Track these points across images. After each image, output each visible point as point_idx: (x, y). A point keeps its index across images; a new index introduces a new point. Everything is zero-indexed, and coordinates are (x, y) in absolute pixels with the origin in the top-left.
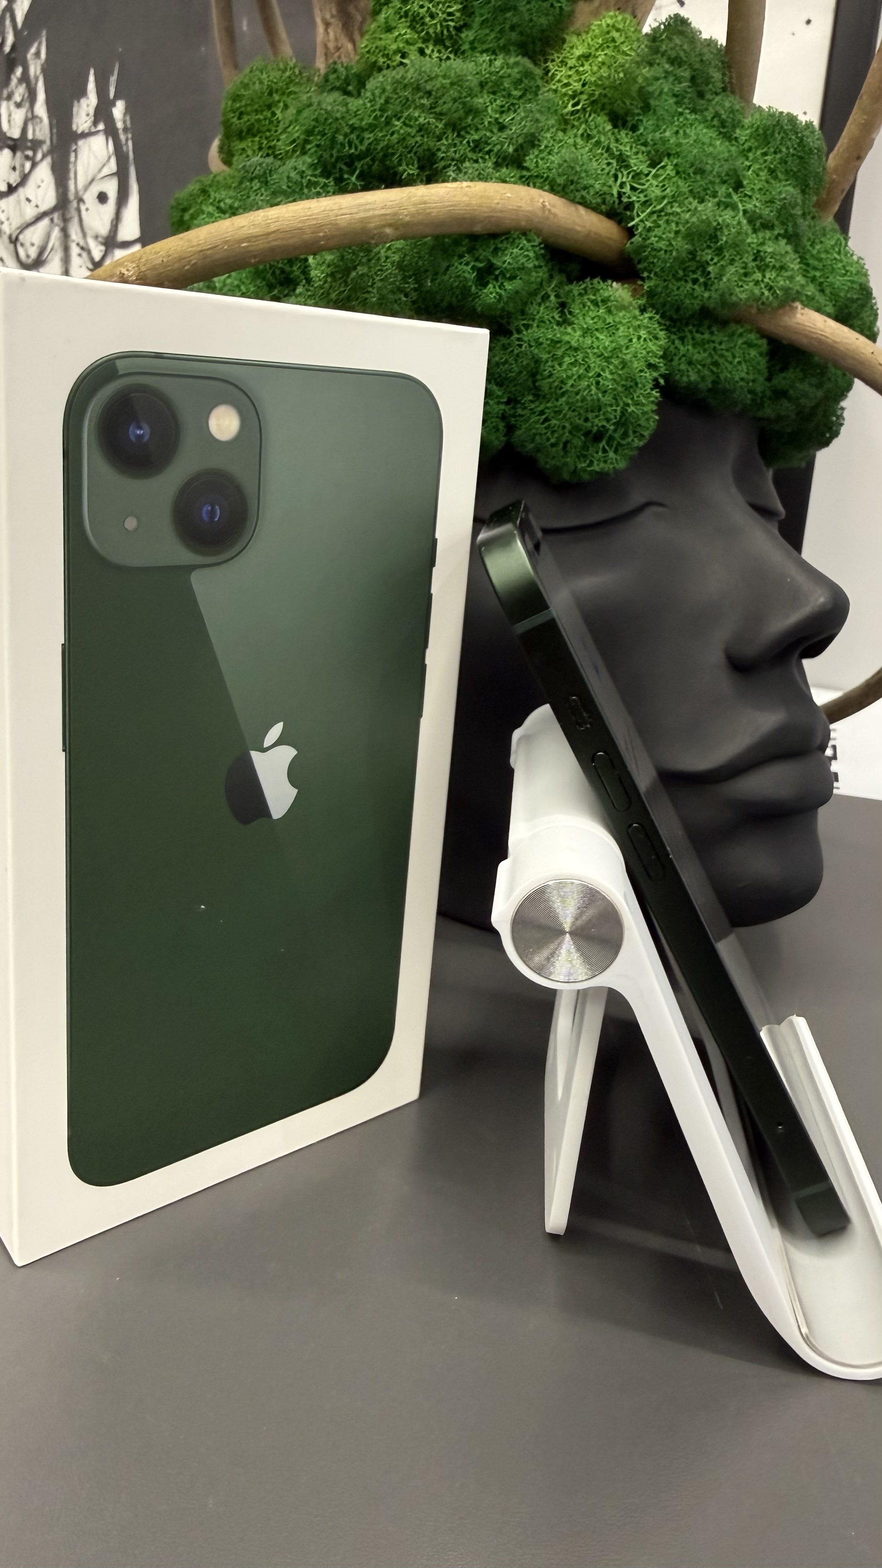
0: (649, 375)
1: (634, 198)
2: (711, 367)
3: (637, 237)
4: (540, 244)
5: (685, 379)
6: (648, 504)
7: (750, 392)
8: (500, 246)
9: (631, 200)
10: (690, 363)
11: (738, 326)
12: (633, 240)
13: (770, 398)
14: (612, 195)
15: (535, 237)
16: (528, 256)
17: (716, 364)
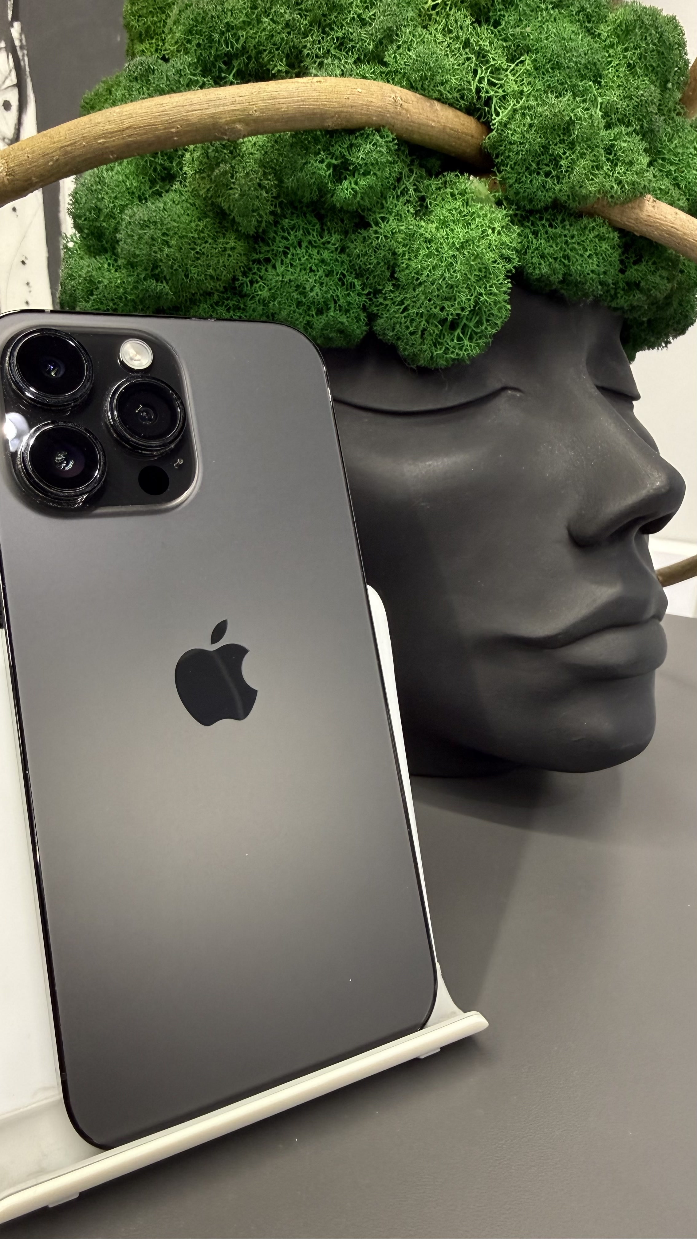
0: (502, 267)
1: (492, 93)
2: (563, 260)
3: (494, 132)
4: (393, 140)
5: (537, 272)
6: (504, 389)
7: (601, 283)
8: (354, 142)
9: (489, 95)
10: (543, 256)
11: (590, 220)
12: (491, 135)
13: (623, 289)
14: (471, 90)
15: (389, 133)
16: (380, 151)
17: (567, 257)
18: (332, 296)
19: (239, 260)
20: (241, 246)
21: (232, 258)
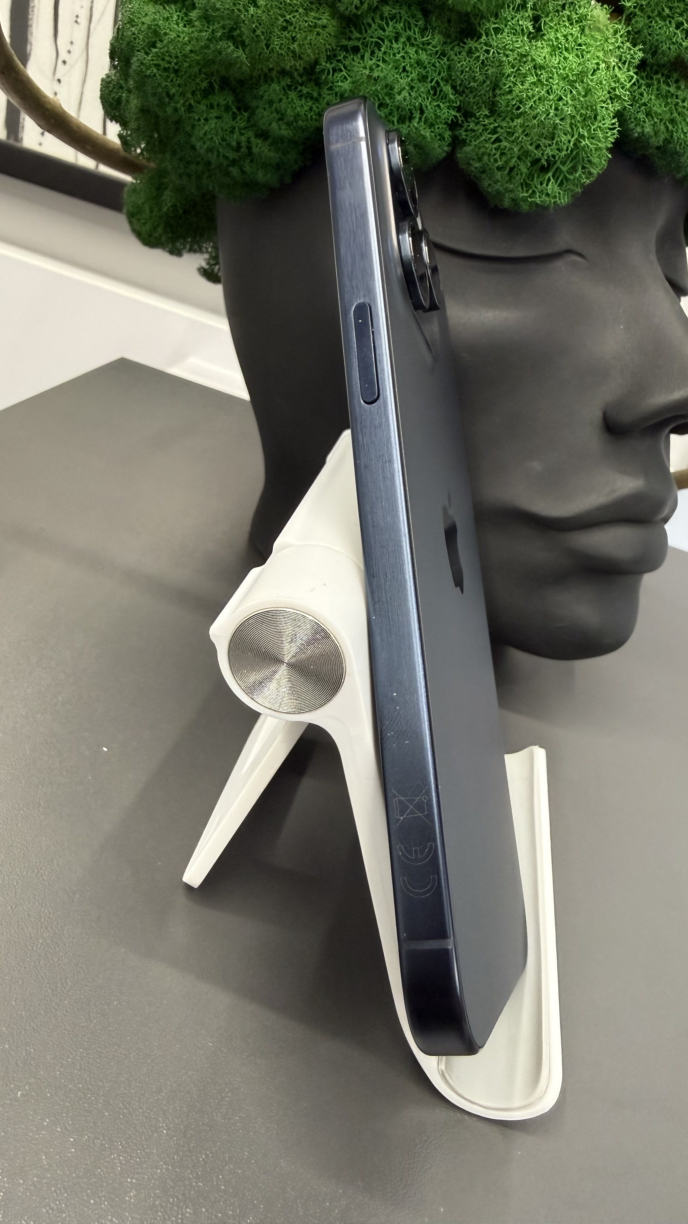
2: (668, 124)
6: (569, 251)
18: (421, 104)
19: (327, 41)
20: (334, 26)
21: (320, 37)
